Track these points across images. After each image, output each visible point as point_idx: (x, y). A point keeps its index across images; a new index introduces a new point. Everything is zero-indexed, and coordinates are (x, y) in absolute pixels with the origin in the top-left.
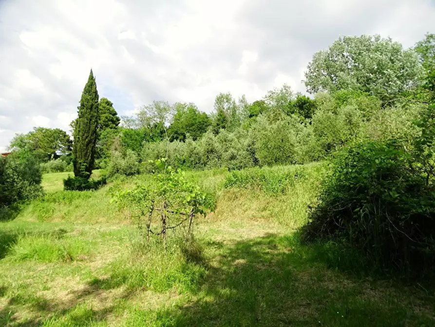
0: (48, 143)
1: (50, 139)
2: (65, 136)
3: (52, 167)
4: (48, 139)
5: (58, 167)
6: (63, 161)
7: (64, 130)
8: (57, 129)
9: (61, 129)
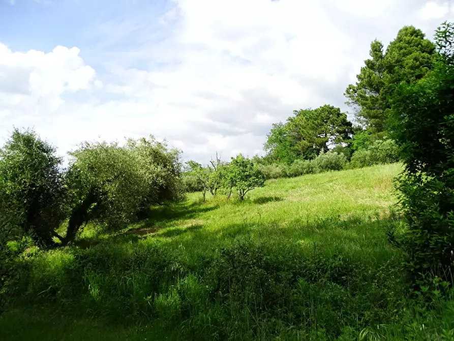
0: (313, 129)
1: (316, 122)
2: (339, 115)
3: (322, 164)
4: (313, 123)
5: (331, 163)
6: (339, 154)
7: (336, 107)
8: (325, 106)
9: (331, 106)
